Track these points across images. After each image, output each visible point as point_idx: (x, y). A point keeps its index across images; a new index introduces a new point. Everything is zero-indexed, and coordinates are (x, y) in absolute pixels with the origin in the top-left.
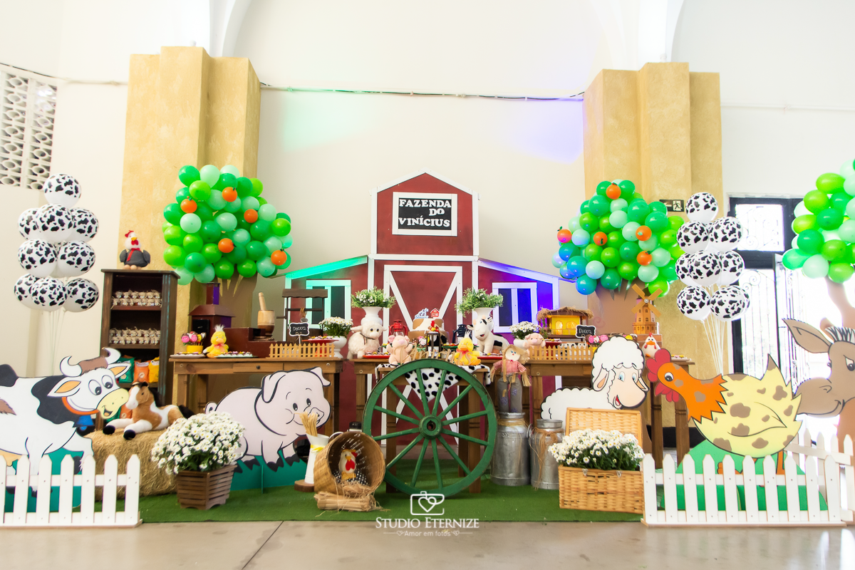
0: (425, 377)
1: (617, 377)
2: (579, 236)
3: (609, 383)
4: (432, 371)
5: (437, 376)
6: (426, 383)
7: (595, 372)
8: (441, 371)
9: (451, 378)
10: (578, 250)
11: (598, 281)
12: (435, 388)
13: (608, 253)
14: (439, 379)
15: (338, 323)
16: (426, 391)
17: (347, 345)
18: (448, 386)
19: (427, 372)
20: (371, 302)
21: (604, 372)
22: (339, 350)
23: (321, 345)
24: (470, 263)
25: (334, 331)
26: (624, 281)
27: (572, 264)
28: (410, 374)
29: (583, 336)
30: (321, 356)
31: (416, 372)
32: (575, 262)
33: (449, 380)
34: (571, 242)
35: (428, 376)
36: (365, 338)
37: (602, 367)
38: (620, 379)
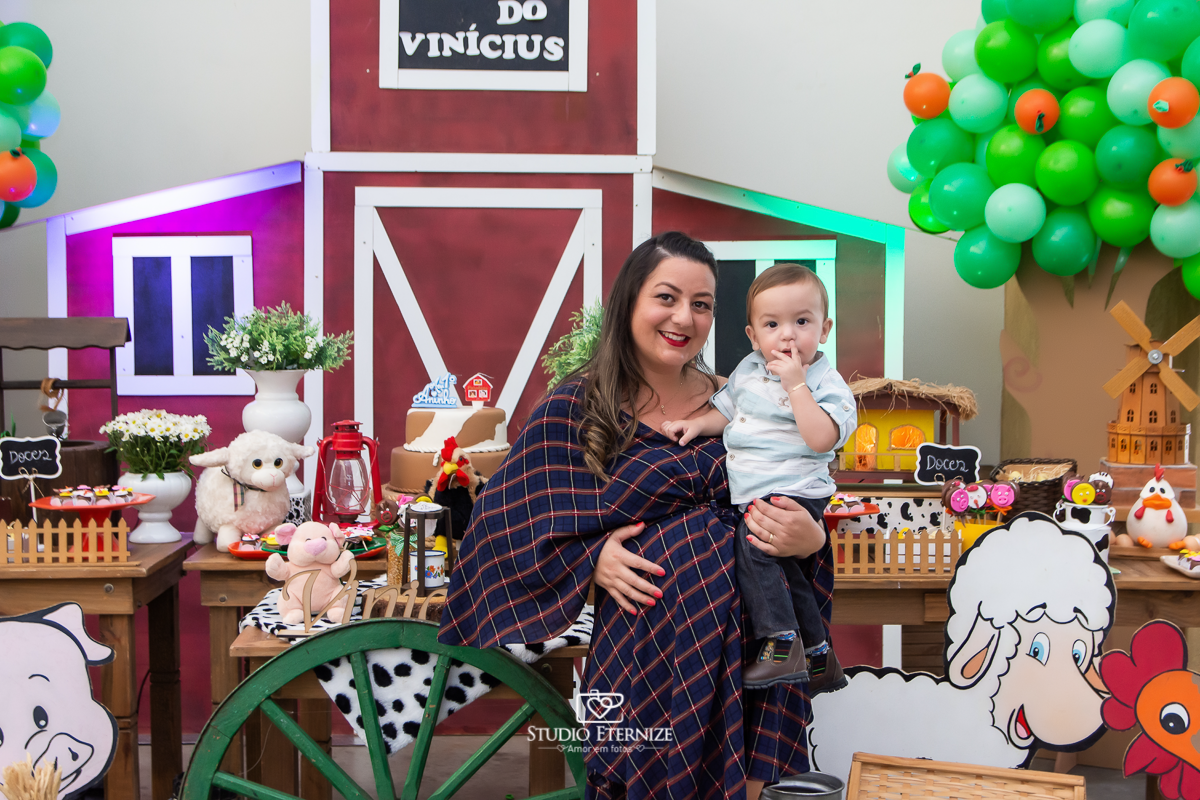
0: (383, 678)
1: (1024, 648)
2: (974, 95)
3: (999, 665)
4: (404, 657)
5: (421, 672)
6: (386, 695)
7: (956, 629)
8: (434, 660)
9: (467, 680)
10: (969, 144)
11: (1026, 247)
12: (414, 713)
13: (1062, 158)
14: (427, 682)
15: (157, 435)
16: (383, 721)
18: (455, 706)
19: (389, 660)
20: (264, 361)
21: (984, 631)
22: (168, 515)
23: (85, 524)
24: (627, 179)
25: (146, 459)
26: (1107, 250)
27: (946, 188)
28: (332, 667)
29: (940, 479)
30: (85, 559)
31: (349, 662)
32: (957, 182)
33: (461, 686)
34: (949, 117)
35: (391, 672)
36: (238, 488)
37: (979, 614)
38: (1036, 654)
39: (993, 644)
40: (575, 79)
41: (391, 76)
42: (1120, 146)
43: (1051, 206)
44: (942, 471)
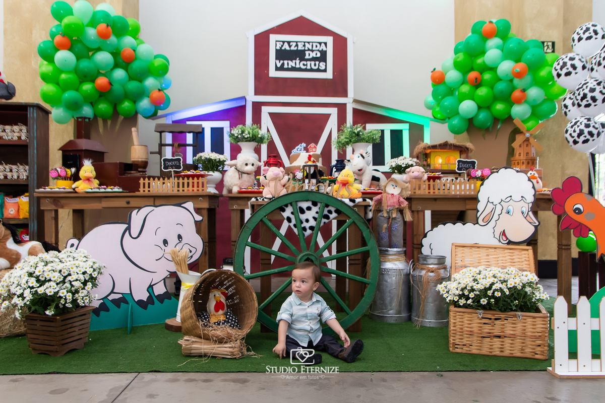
0: (302, 211)
1: (504, 211)
2: (453, 76)
3: (496, 217)
4: (309, 204)
5: (315, 209)
6: (303, 217)
7: (480, 207)
8: (319, 205)
9: (330, 212)
10: (451, 91)
11: (471, 120)
12: (312, 223)
13: (483, 91)
14: (317, 213)
15: (213, 158)
16: (303, 226)
17: (222, 181)
18: (326, 221)
19: (304, 205)
20: (246, 137)
21: (490, 206)
22: (214, 186)
23: (193, 179)
24: (345, 105)
25: (209, 166)
26: (496, 120)
27: (445, 103)
28: (285, 208)
29: (464, 170)
30: (193, 190)
31: (291, 206)
32: (448, 102)
33: (328, 214)
34: (445, 83)
35: (305, 209)
36: (240, 173)
37: (488, 201)
38: (508, 212)
39: (493, 210)
40: (329, 75)
41: (273, 73)
42: (501, 86)
43: (479, 108)
44: (465, 168)
